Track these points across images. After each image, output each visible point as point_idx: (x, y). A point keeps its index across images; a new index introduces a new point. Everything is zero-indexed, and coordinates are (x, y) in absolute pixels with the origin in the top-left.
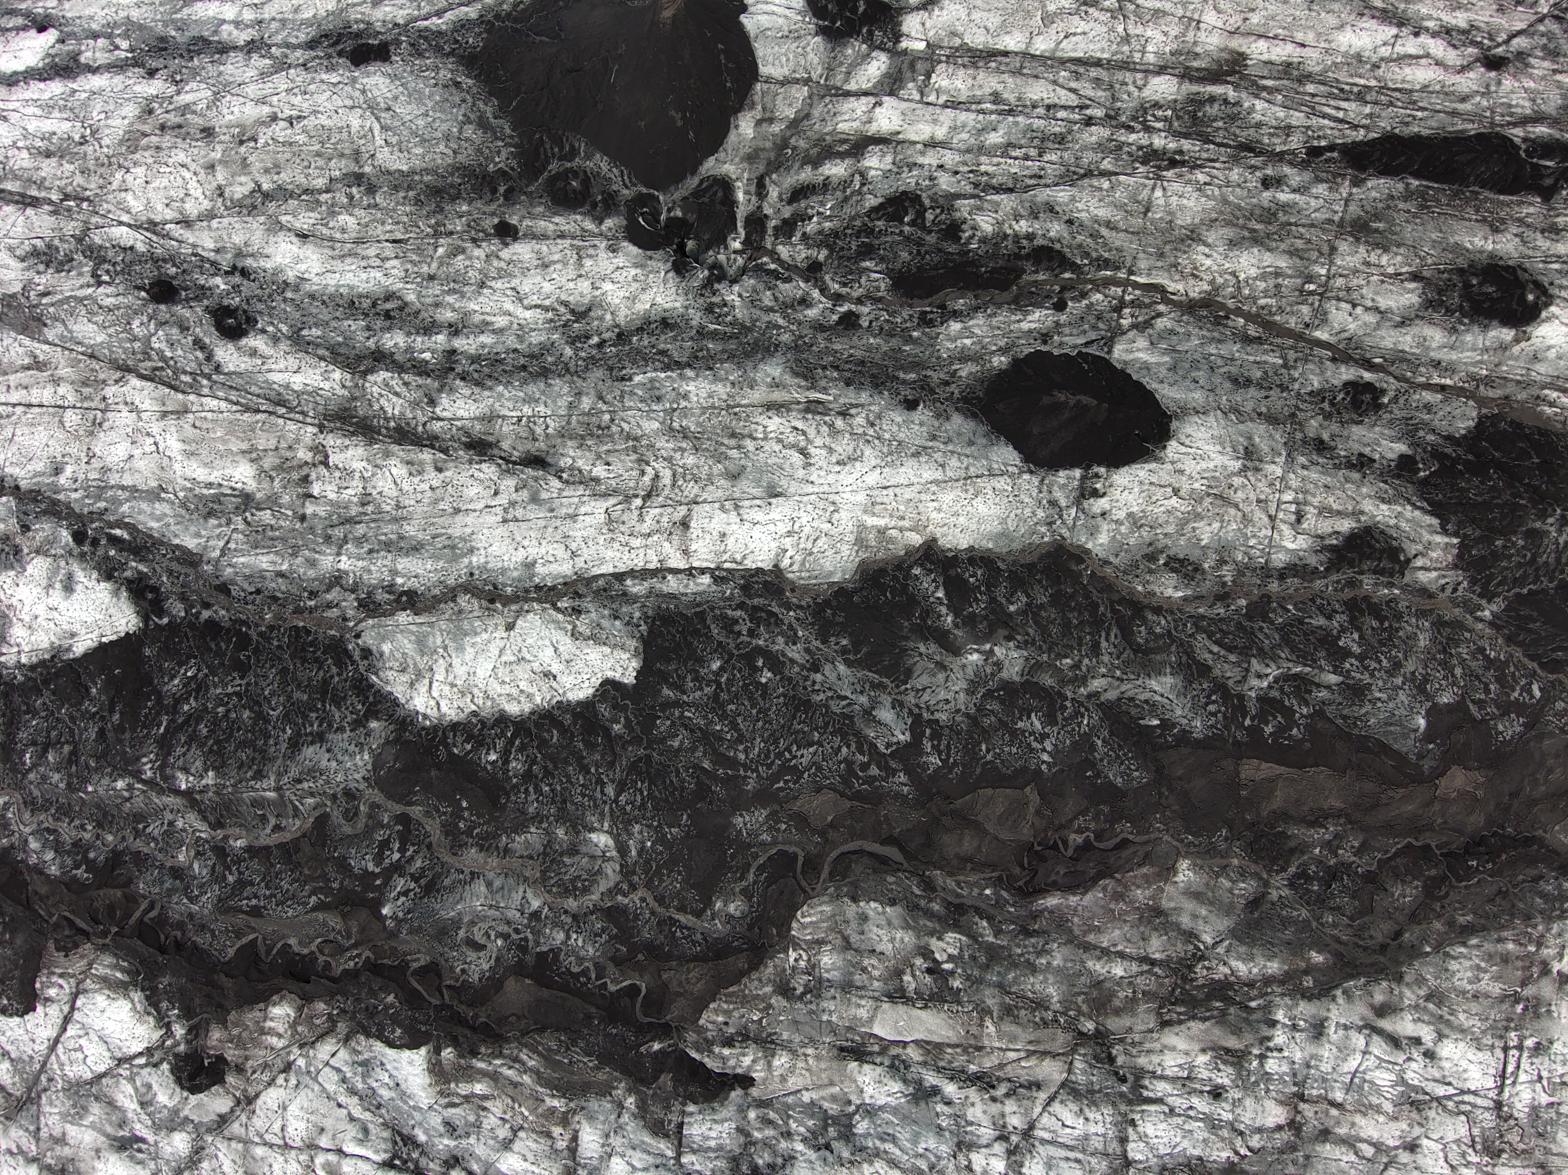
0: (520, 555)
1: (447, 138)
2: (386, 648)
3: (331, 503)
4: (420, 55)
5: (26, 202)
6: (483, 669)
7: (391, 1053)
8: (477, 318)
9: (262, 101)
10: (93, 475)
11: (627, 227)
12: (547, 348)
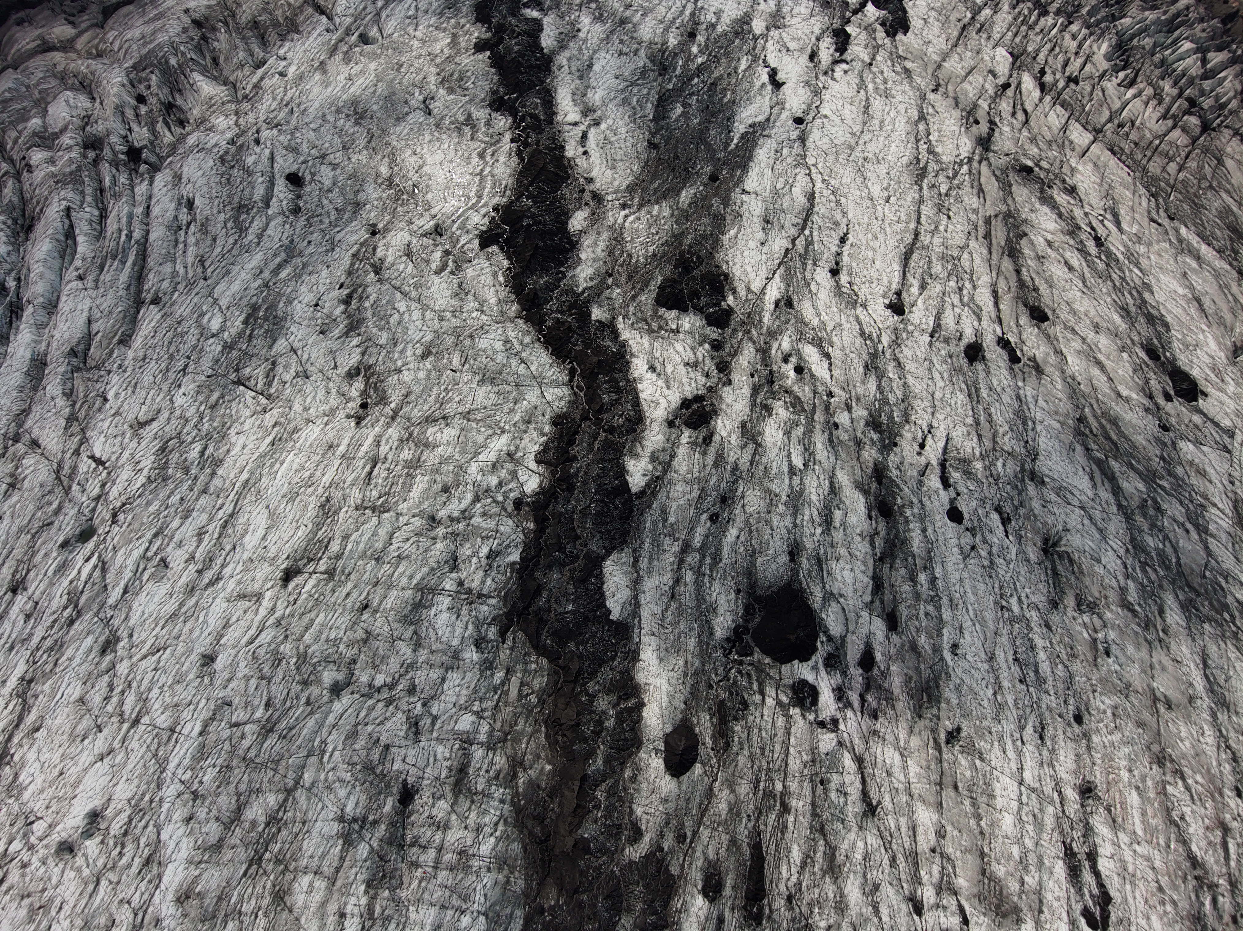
0: (647, 590)
1: (766, 577)
2: (623, 554)
3: (664, 541)
4: (792, 570)
5: (752, 461)
6: (616, 579)
8: (714, 582)
9: (778, 526)
10: (674, 481)
11: (740, 624)
12: (705, 600)
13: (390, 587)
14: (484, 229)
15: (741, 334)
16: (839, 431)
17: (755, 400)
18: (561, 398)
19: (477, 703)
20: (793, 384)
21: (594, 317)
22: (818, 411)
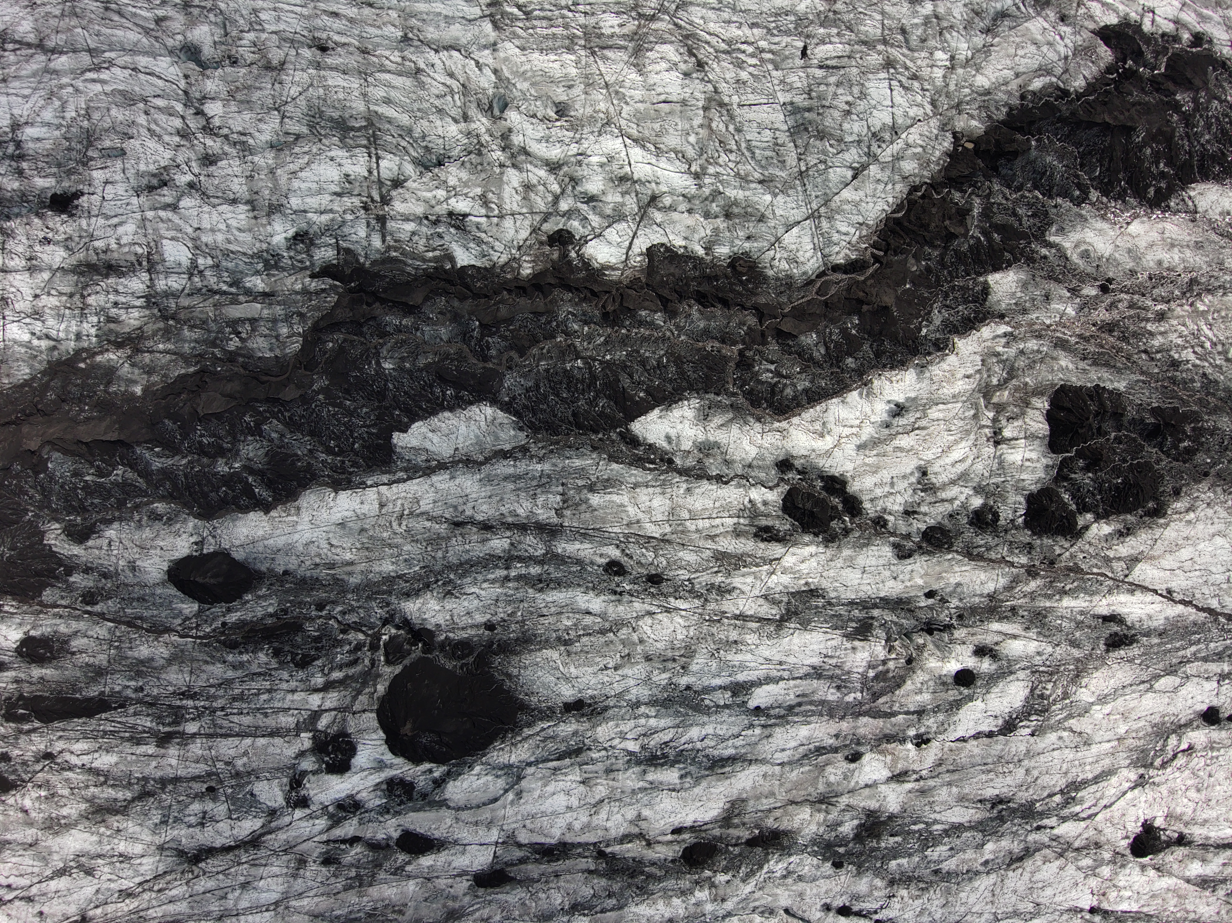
0: (457, 481)
1: (526, 668)
2: (512, 433)
3: (551, 493)
4: (549, 708)
5: (742, 617)
6: (463, 429)
7: (473, 262)
8: (497, 585)
9: (624, 677)
10: (669, 490)
11: (434, 636)
12: (462, 576)
13: (363, 74)
14: (1147, 27)
15: (1024, 560)
16: (845, 765)
17: (875, 606)
18: (793, 260)
19: (210, 262)
20: (931, 671)
21: (993, 278)
22: (880, 722)
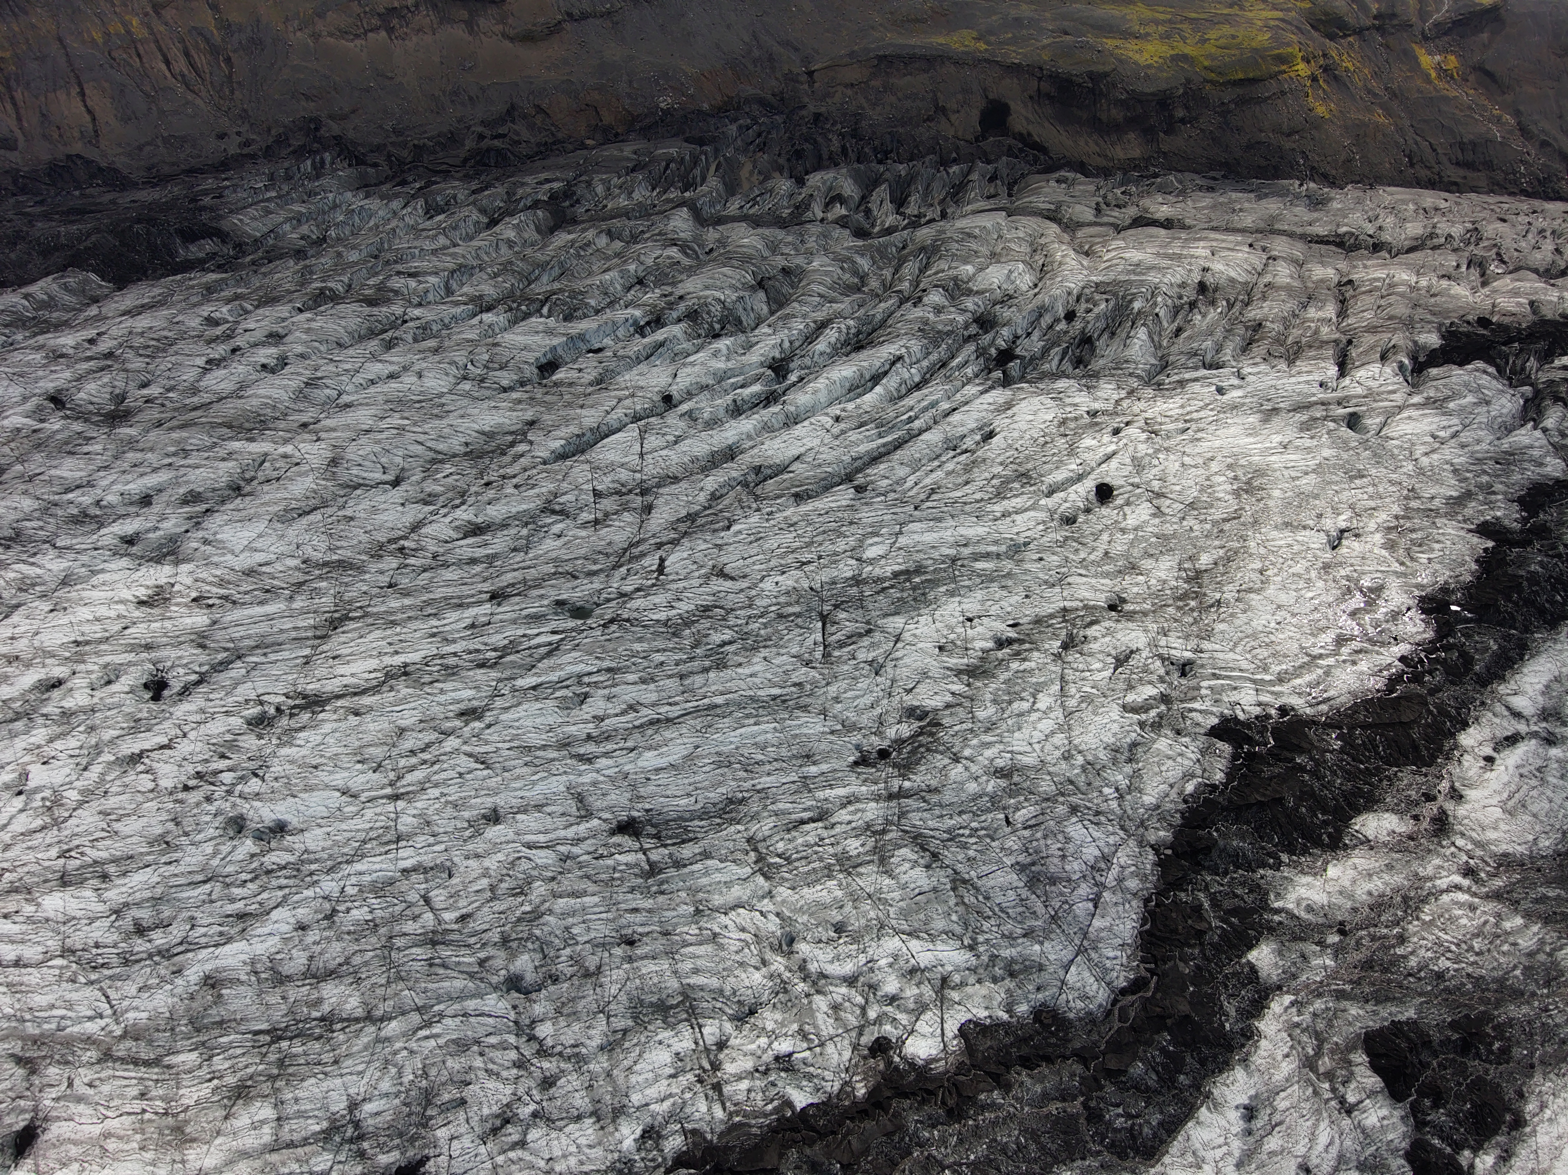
7: (810, 1101)
13: (670, 953)
14: (1241, 716)
18: (1085, 997)
21: (1253, 956)
